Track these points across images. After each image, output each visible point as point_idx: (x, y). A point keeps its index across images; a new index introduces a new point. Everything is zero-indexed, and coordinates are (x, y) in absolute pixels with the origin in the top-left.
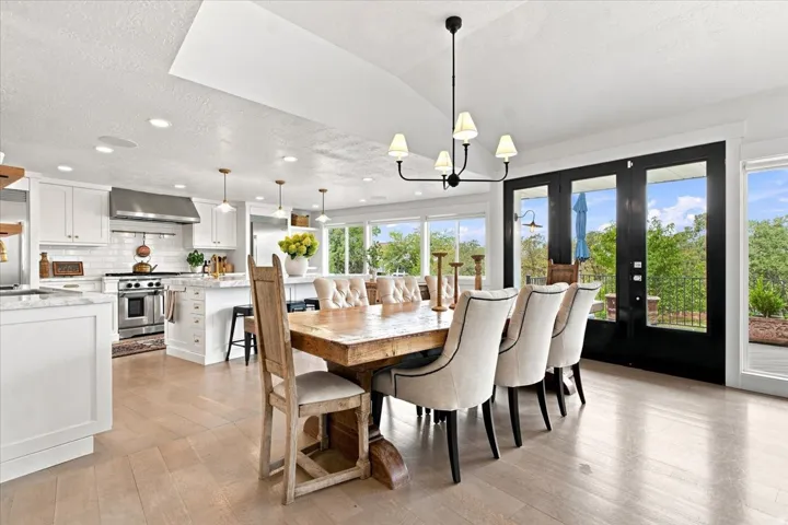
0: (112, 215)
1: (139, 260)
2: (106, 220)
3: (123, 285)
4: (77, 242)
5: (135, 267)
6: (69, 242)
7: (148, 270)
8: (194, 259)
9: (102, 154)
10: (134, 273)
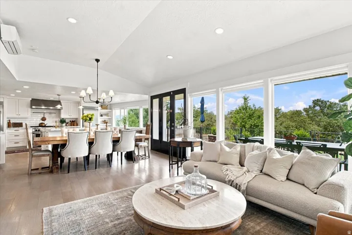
0: (31, 108)
1: (41, 122)
2: (30, 109)
3: (33, 130)
4: (19, 116)
5: (39, 124)
6: (17, 116)
7: (44, 125)
8: (62, 121)
9: (26, 89)
10: (39, 126)
